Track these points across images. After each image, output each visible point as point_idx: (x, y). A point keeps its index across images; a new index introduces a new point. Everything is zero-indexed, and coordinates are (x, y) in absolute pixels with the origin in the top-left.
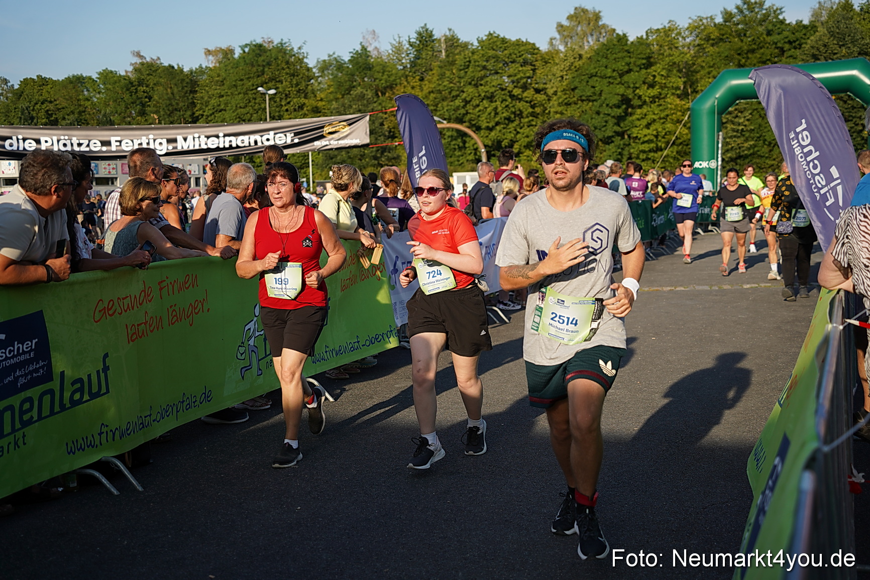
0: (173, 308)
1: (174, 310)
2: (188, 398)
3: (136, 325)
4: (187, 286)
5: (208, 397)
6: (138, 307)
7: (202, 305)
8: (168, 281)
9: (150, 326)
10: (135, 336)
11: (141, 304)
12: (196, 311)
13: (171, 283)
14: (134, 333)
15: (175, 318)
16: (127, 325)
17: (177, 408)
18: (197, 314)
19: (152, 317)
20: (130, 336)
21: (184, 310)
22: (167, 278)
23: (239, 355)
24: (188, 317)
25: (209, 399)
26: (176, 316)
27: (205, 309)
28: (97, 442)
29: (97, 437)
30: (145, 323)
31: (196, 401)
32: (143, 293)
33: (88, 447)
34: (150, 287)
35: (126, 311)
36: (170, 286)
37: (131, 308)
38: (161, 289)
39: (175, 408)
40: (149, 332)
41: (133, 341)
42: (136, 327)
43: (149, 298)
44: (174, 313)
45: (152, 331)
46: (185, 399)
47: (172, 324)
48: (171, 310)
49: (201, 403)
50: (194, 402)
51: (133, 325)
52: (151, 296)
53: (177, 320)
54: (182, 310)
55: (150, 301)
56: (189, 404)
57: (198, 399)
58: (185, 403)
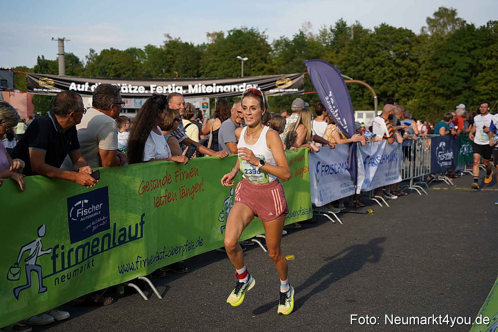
0: (182, 188)
1: (183, 189)
2: (189, 243)
3: (159, 197)
4: (192, 175)
5: (201, 243)
6: (161, 187)
7: (200, 187)
8: (181, 172)
9: (168, 198)
10: (158, 204)
11: (163, 185)
12: (196, 190)
13: (182, 173)
14: (158, 202)
15: (184, 194)
16: (154, 197)
17: (183, 249)
18: (196, 192)
19: (170, 193)
20: (156, 204)
21: (189, 189)
22: (180, 170)
23: (220, 218)
24: (191, 194)
25: (201, 244)
26: (184, 193)
27: (201, 190)
28: (135, 267)
29: (135, 264)
30: (165, 196)
31: (194, 245)
32: (165, 178)
33: (130, 270)
34: (170, 175)
35: (154, 189)
36: (182, 175)
37: (157, 187)
38: (176, 176)
39: (181, 249)
40: (167, 202)
41: (157, 207)
42: (160, 199)
43: (169, 182)
44: (183, 191)
45: (169, 202)
47: (182, 198)
48: (181, 189)
49: (197, 247)
50: (193, 246)
51: (158, 197)
52: (171, 180)
53: (185, 195)
54: (188, 189)
55: (169, 183)
56: (190, 247)
57: (195, 244)
58: (188, 246)
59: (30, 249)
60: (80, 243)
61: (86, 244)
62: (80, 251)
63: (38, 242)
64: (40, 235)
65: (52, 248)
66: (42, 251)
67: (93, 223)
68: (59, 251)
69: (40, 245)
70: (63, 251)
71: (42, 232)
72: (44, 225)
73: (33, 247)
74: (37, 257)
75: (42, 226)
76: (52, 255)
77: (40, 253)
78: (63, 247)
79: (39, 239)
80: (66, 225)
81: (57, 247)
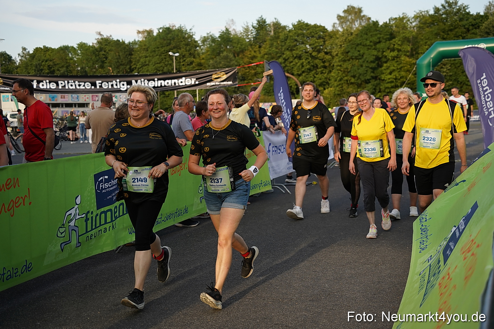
2: (179, 211)
5: (187, 211)
7: (184, 166)
12: (182, 168)
15: (174, 172)
18: (182, 170)
23: (199, 191)
24: (178, 171)
39: (173, 215)
46: (177, 211)
47: (172, 174)
49: (184, 214)
50: (181, 213)
56: (179, 214)
57: (183, 212)
58: (177, 213)
59: (71, 214)
60: (102, 209)
61: (108, 211)
62: (103, 215)
63: (76, 208)
64: (77, 203)
65: (85, 213)
66: (78, 215)
67: (113, 195)
68: (89, 216)
69: (78, 211)
70: (92, 216)
71: (78, 201)
72: (80, 196)
73: (73, 212)
74: (76, 220)
75: (78, 196)
76: (85, 218)
77: (78, 217)
78: (92, 213)
79: (77, 206)
80: (94, 196)
81: (88, 212)
